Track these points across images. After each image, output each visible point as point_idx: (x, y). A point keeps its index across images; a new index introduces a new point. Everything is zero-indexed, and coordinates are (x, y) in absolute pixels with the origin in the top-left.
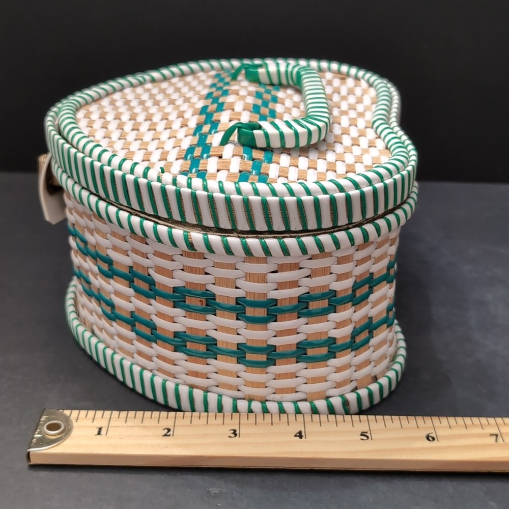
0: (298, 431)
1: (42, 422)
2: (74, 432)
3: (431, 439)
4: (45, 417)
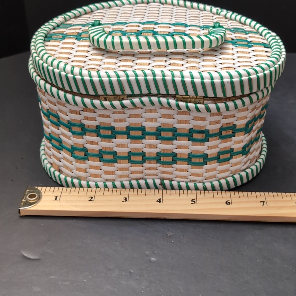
0: (159, 198)
1: (26, 194)
2: (43, 199)
3: (228, 203)
4: (28, 191)
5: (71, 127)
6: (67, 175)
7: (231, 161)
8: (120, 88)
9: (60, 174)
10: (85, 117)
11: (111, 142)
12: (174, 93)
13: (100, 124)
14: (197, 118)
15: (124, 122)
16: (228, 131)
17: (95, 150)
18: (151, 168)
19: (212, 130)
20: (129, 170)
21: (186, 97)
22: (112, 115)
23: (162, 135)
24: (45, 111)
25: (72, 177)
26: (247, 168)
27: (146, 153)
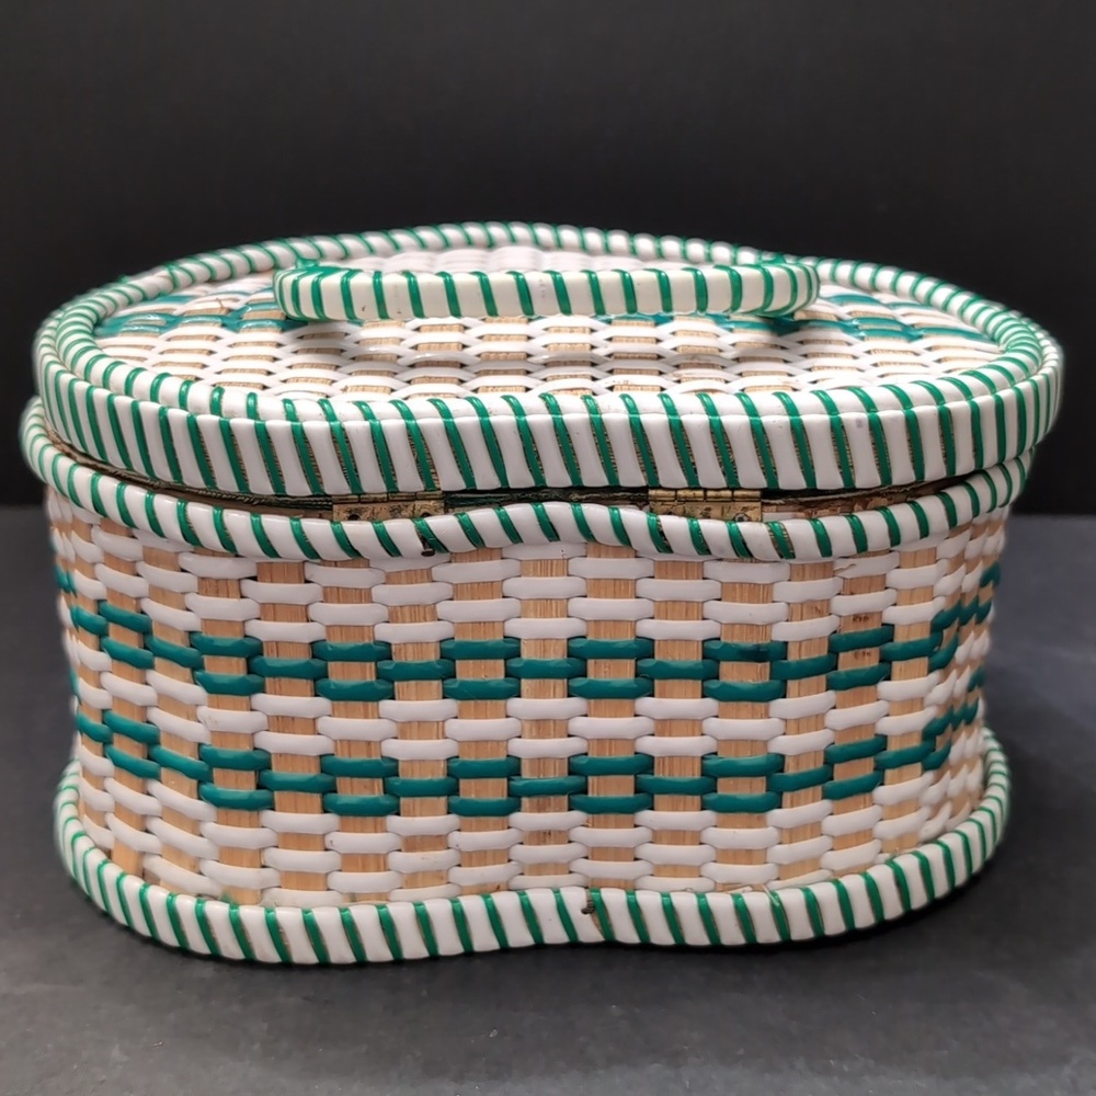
5: (202, 660)
6: (176, 890)
7: (881, 793)
8: (417, 461)
9: (146, 886)
10: (263, 605)
11: (373, 718)
12: (640, 480)
13: (328, 632)
14: (734, 589)
15: (433, 620)
16: (861, 651)
17: (302, 756)
18: (545, 833)
19: (801, 642)
20: (449, 848)
21: (690, 493)
22: (380, 592)
23: (591, 676)
24: (88, 612)
25: (199, 895)
26: (944, 832)
27: (523, 762)
